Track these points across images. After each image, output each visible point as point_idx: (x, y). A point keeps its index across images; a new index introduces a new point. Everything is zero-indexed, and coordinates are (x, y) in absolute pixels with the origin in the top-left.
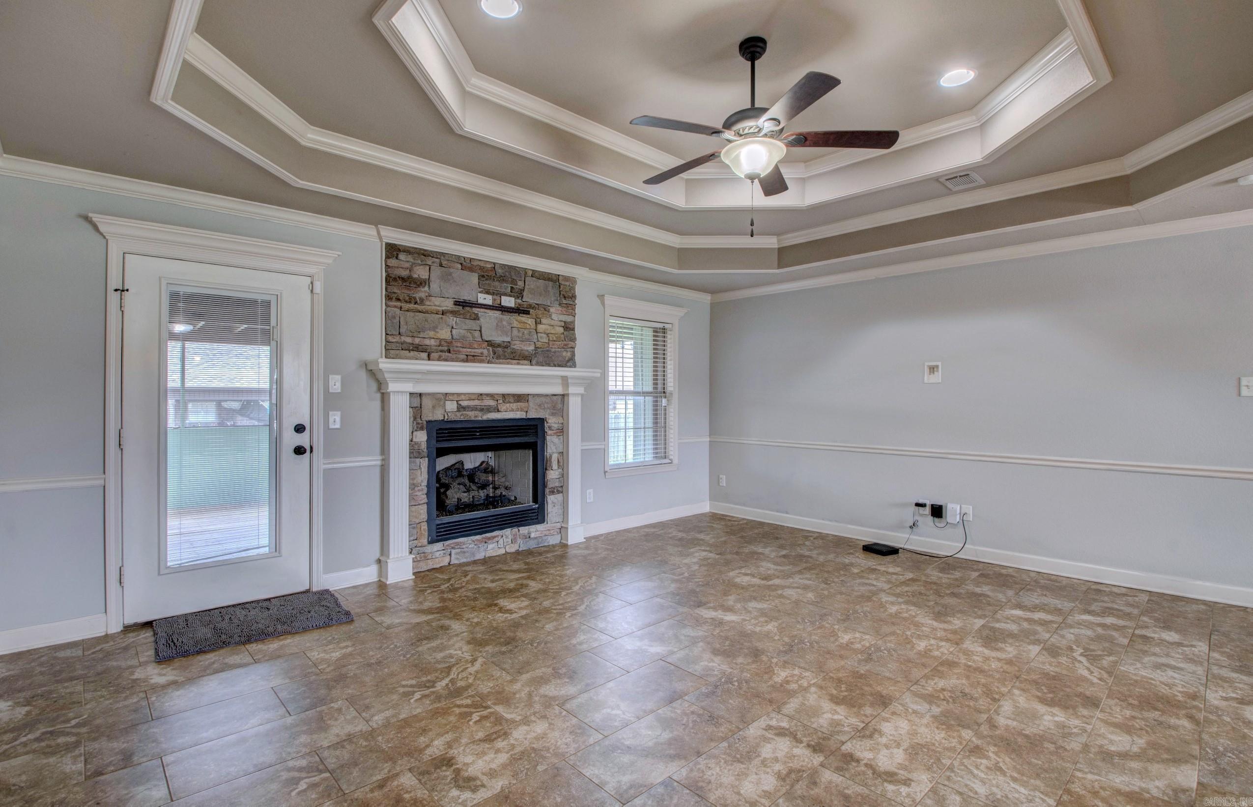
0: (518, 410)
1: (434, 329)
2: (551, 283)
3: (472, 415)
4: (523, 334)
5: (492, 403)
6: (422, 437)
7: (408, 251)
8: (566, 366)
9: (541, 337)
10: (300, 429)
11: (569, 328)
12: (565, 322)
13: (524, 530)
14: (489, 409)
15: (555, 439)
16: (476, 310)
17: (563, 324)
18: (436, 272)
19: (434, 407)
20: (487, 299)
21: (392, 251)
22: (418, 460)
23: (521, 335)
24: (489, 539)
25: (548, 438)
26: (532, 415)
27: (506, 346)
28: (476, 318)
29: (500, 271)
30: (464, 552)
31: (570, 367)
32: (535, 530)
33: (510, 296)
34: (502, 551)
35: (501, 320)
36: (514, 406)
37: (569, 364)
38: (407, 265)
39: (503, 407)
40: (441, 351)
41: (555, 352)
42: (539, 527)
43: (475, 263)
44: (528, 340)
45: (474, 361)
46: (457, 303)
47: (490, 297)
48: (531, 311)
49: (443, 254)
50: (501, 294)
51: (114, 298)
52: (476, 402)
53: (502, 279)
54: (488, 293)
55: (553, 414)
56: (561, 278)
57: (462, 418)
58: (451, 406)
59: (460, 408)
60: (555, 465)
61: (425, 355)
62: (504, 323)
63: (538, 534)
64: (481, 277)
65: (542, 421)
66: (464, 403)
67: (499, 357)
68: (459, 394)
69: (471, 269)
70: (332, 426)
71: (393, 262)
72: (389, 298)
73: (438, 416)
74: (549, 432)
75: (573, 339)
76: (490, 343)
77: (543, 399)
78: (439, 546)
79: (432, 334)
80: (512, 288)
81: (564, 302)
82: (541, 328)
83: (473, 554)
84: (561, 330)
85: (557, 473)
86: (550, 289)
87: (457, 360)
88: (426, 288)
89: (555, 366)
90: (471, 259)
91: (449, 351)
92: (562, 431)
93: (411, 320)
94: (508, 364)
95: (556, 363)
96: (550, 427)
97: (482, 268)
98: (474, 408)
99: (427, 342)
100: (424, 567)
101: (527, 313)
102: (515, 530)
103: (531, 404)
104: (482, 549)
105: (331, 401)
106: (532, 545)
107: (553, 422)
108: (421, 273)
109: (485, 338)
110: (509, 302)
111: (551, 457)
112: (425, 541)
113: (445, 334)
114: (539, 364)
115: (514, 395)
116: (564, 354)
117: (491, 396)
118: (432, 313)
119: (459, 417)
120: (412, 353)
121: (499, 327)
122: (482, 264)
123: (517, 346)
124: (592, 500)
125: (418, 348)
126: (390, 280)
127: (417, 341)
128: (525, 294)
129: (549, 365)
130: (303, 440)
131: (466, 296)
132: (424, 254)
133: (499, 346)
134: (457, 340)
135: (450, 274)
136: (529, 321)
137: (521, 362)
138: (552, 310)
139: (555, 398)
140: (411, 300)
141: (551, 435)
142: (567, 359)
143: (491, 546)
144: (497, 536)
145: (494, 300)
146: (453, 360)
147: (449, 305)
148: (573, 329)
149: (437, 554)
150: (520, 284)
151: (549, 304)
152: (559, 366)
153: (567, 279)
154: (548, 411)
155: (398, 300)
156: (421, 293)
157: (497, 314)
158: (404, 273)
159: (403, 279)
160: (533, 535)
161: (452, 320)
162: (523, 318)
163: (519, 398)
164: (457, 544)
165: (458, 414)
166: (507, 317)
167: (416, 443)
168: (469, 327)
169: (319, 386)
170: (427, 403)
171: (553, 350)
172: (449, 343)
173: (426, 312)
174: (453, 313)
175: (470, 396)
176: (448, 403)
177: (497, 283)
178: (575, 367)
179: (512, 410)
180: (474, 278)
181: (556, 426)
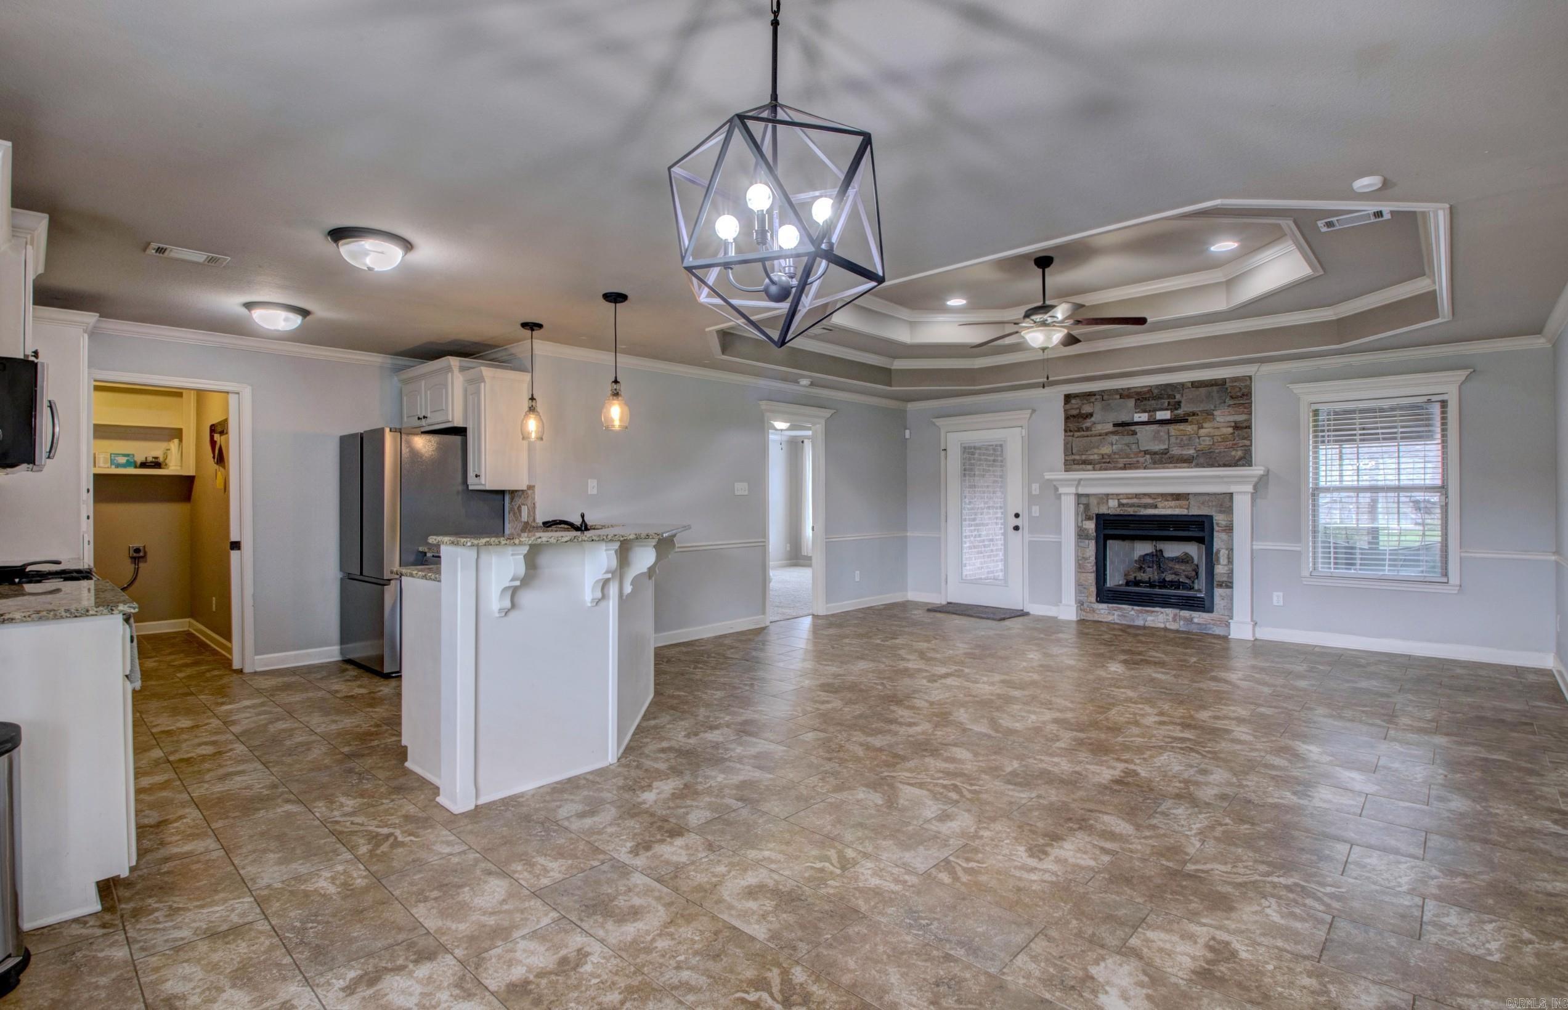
0: (1176, 507)
1: (1098, 447)
2: (1215, 388)
3: (1131, 511)
4: (1182, 440)
5: (1149, 501)
6: (1091, 526)
7: (1076, 396)
8: (1236, 465)
9: (1204, 441)
10: (1017, 516)
11: (1243, 429)
12: (1235, 422)
13: (1185, 613)
14: (1146, 506)
15: (1224, 536)
16: (1133, 428)
17: (1233, 424)
18: (1098, 406)
19: (1098, 504)
20: (1144, 417)
21: (1068, 398)
22: (1087, 541)
23: (1178, 441)
24: (1148, 611)
25: (1215, 534)
26: (1195, 511)
27: (1165, 452)
28: (1134, 433)
29: (1156, 391)
30: (1125, 616)
31: (1243, 465)
32: (1199, 617)
33: (1167, 409)
34: (1162, 626)
35: (1158, 432)
36: (1173, 503)
37: (1240, 463)
38: (1077, 406)
39: (1160, 505)
40: (1104, 463)
41: (1220, 452)
42: (1205, 615)
43: (1132, 391)
44: (1188, 445)
45: (1130, 468)
46: (1115, 425)
47: (1146, 414)
48: (1190, 419)
49: (1103, 391)
50: (1155, 410)
51: (943, 453)
52: (1135, 501)
53: (1159, 397)
54: (1145, 411)
55: (1221, 512)
56: (1227, 380)
57: (1122, 513)
58: (1113, 503)
59: (1121, 505)
60: (1223, 560)
61: (1090, 467)
62: (1162, 434)
63: (1201, 621)
64: (1137, 400)
65: (1210, 518)
66: (1124, 501)
67: (1155, 463)
68: (1117, 495)
69: (1129, 396)
70: (1034, 515)
71: (1068, 406)
72: (1066, 431)
73: (1103, 510)
74: (1216, 528)
75: (1249, 438)
76: (1146, 452)
77: (1207, 498)
78: (1104, 606)
79: (1096, 451)
80: (1169, 403)
81: (1231, 402)
82: (1202, 432)
83: (1133, 620)
84: (1230, 430)
85: (1226, 568)
86: (1215, 394)
87: (1115, 468)
88: (1093, 419)
89: (1219, 466)
90: (1129, 389)
91: (1109, 462)
92: (1229, 529)
93: (1078, 443)
94: (1164, 468)
95: (1221, 463)
96: (1217, 524)
97: (1138, 393)
98: (1132, 505)
99: (1092, 457)
100: (1090, 617)
101: (1183, 420)
102: (1177, 611)
103: (1192, 502)
104: (1141, 618)
105: (1032, 499)
106: (1194, 629)
107: (1219, 519)
108: (1086, 409)
109: (1142, 449)
110: (1165, 415)
111: (1218, 551)
112: (1093, 599)
113: (1106, 450)
114: (1198, 465)
115: (1172, 495)
116: (1233, 453)
117: (1149, 495)
118: (1095, 436)
119: (1119, 511)
120: (1081, 466)
121: (1156, 437)
122: (1139, 390)
123: (1176, 451)
124: (1281, 603)
125: (1084, 462)
126: (1068, 418)
127: (1084, 457)
128: (1182, 405)
129: (1212, 466)
130: (1018, 522)
131: (1124, 418)
132: (1091, 394)
133: (1155, 453)
134: (1115, 453)
135: (1109, 405)
136: (1189, 428)
137: (1178, 465)
138: (1215, 413)
139: (1221, 497)
140: (1079, 429)
141: (1218, 531)
142: (1237, 458)
143: (1149, 618)
144: (1157, 612)
145: (1150, 417)
146: (1111, 469)
147: (1109, 427)
148: (1249, 427)
149: (1102, 611)
150: (1178, 397)
151: (1213, 408)
152: (1225, 465)
153: (1235, 379)
154: (1214, 509)
155: (1071, 431)
156: (1088, 423)
157: (1155, 427)
158: (1075, 412)
159: (1074, 416)
160: (1196, 620)
161: (1114, 438)
162: (1182, 426)
163: (1177, 497)
164: (1119, 608)
165: (1118, 510)
166: (1165, 428)
167: (1086, 529)
168: (1127, 442)
169: (1026, 490)
170: (1093, 502)
171: (1217, 451)
172: (1109, 456)
173: (1091, 436)
174: (1113, 433)
175: (1128, 496)
176: (1110, 501)
177: (1153, 402)
178: (1250, 465)
179: (1171, 507)
180: (1131, 403)
181: (1224, 523)
